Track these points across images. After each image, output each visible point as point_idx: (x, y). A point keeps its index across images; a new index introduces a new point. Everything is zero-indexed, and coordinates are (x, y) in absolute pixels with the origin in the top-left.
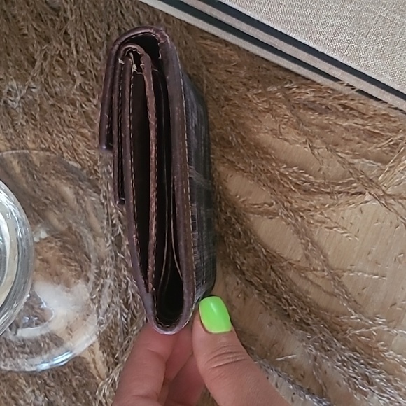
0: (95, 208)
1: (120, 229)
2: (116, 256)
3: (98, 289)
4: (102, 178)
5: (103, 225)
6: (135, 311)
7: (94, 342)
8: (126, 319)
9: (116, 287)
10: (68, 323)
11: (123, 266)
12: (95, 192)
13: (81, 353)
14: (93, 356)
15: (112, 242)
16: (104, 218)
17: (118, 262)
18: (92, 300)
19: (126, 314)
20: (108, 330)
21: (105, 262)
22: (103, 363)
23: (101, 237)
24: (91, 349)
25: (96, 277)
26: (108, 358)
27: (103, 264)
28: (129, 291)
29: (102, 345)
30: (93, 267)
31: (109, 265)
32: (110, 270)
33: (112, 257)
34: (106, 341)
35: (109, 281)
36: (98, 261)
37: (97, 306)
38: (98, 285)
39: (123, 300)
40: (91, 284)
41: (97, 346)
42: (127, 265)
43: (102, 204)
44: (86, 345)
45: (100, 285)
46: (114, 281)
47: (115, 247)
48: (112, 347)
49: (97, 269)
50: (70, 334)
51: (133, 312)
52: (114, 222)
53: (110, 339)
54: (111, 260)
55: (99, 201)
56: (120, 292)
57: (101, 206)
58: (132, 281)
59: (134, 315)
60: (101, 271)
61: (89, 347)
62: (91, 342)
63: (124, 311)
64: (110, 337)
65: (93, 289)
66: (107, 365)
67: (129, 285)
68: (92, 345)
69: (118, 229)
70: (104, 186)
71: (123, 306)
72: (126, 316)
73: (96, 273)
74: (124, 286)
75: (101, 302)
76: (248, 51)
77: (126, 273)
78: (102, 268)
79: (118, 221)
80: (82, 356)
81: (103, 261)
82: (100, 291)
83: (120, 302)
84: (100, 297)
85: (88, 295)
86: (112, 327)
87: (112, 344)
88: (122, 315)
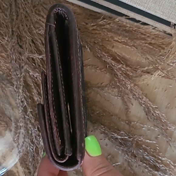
0: (12, 94)
1: (25, 103)
2: (25, 117)
3: (17, 135)
4: (14, 78)
5: (17, 102)
6: (37, 144)
7: (17, 162)
8: (33, 149)
9: (26, 133)
10: (3, 154)
11: (28, 122)
12: (11, 86)
13: (11, 169)
14: (17, 169)
15: (22, 110)
16: (17, 99)
17: (26, 121)
18: (14, 141)
19: (32, 147)
20: (24, 156)
21: (19, 121)
22: (22, 172)
23: (16, 108)
24: (16, 166)
25: (15, 129)
26: (25, 170)
27: (18, 122)
28: (33, 135)
29: (21, 163)
30: (13, 124)
31: (21, 122)
32: (22, 125)
33: (23, 118)
34: (23, 161)
35: (22, 131)
36: (15, 121)
37: (17, 144)
38: (17, 133)
39: (31, 140)
40: (13, 133)
41: (19, 164)
42: (30, 122)
43: (15, 91)
44: (13, 164)
45: (18, 133)
46: (25, 130)
47: (24, 113)
48: (26, 164)
49: (15, 125)
50: (4, 159)
51: (36, 145)
52: (22, 100)
53: (25, 160)
54: (22, 120)
55: (13, 90)
56: (28, 136)
57: (15, 92)
58: (34, 129)
59: (36, 146)
60: (17, 126)
61: (15, 165)
62: (15, 163)
63: (31, 145)
64: (25, 159)
65: (14, 135)
66: (25, 173)
67: (33, 131)
68: (16, 164)
69: (24, 103)
70: (15, 82)
71: (30, 143)
72: (32, 148)
73: (15, 127)
74: (30, 132)
75: (19, 142)
76: (84, 7)
77: (30, 126)
78: (18, 124)
79: (24, 99)
80: (11, 170)
81: (18, 121)
82: (18, 136)
83: (29, 141)
84: (18, 139)
85: (12, 139)
86: (26, 154)
87: (27, 163)
88: (30, 147)
